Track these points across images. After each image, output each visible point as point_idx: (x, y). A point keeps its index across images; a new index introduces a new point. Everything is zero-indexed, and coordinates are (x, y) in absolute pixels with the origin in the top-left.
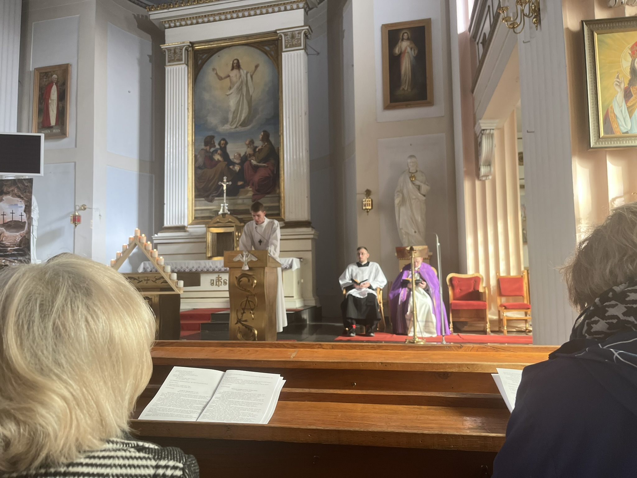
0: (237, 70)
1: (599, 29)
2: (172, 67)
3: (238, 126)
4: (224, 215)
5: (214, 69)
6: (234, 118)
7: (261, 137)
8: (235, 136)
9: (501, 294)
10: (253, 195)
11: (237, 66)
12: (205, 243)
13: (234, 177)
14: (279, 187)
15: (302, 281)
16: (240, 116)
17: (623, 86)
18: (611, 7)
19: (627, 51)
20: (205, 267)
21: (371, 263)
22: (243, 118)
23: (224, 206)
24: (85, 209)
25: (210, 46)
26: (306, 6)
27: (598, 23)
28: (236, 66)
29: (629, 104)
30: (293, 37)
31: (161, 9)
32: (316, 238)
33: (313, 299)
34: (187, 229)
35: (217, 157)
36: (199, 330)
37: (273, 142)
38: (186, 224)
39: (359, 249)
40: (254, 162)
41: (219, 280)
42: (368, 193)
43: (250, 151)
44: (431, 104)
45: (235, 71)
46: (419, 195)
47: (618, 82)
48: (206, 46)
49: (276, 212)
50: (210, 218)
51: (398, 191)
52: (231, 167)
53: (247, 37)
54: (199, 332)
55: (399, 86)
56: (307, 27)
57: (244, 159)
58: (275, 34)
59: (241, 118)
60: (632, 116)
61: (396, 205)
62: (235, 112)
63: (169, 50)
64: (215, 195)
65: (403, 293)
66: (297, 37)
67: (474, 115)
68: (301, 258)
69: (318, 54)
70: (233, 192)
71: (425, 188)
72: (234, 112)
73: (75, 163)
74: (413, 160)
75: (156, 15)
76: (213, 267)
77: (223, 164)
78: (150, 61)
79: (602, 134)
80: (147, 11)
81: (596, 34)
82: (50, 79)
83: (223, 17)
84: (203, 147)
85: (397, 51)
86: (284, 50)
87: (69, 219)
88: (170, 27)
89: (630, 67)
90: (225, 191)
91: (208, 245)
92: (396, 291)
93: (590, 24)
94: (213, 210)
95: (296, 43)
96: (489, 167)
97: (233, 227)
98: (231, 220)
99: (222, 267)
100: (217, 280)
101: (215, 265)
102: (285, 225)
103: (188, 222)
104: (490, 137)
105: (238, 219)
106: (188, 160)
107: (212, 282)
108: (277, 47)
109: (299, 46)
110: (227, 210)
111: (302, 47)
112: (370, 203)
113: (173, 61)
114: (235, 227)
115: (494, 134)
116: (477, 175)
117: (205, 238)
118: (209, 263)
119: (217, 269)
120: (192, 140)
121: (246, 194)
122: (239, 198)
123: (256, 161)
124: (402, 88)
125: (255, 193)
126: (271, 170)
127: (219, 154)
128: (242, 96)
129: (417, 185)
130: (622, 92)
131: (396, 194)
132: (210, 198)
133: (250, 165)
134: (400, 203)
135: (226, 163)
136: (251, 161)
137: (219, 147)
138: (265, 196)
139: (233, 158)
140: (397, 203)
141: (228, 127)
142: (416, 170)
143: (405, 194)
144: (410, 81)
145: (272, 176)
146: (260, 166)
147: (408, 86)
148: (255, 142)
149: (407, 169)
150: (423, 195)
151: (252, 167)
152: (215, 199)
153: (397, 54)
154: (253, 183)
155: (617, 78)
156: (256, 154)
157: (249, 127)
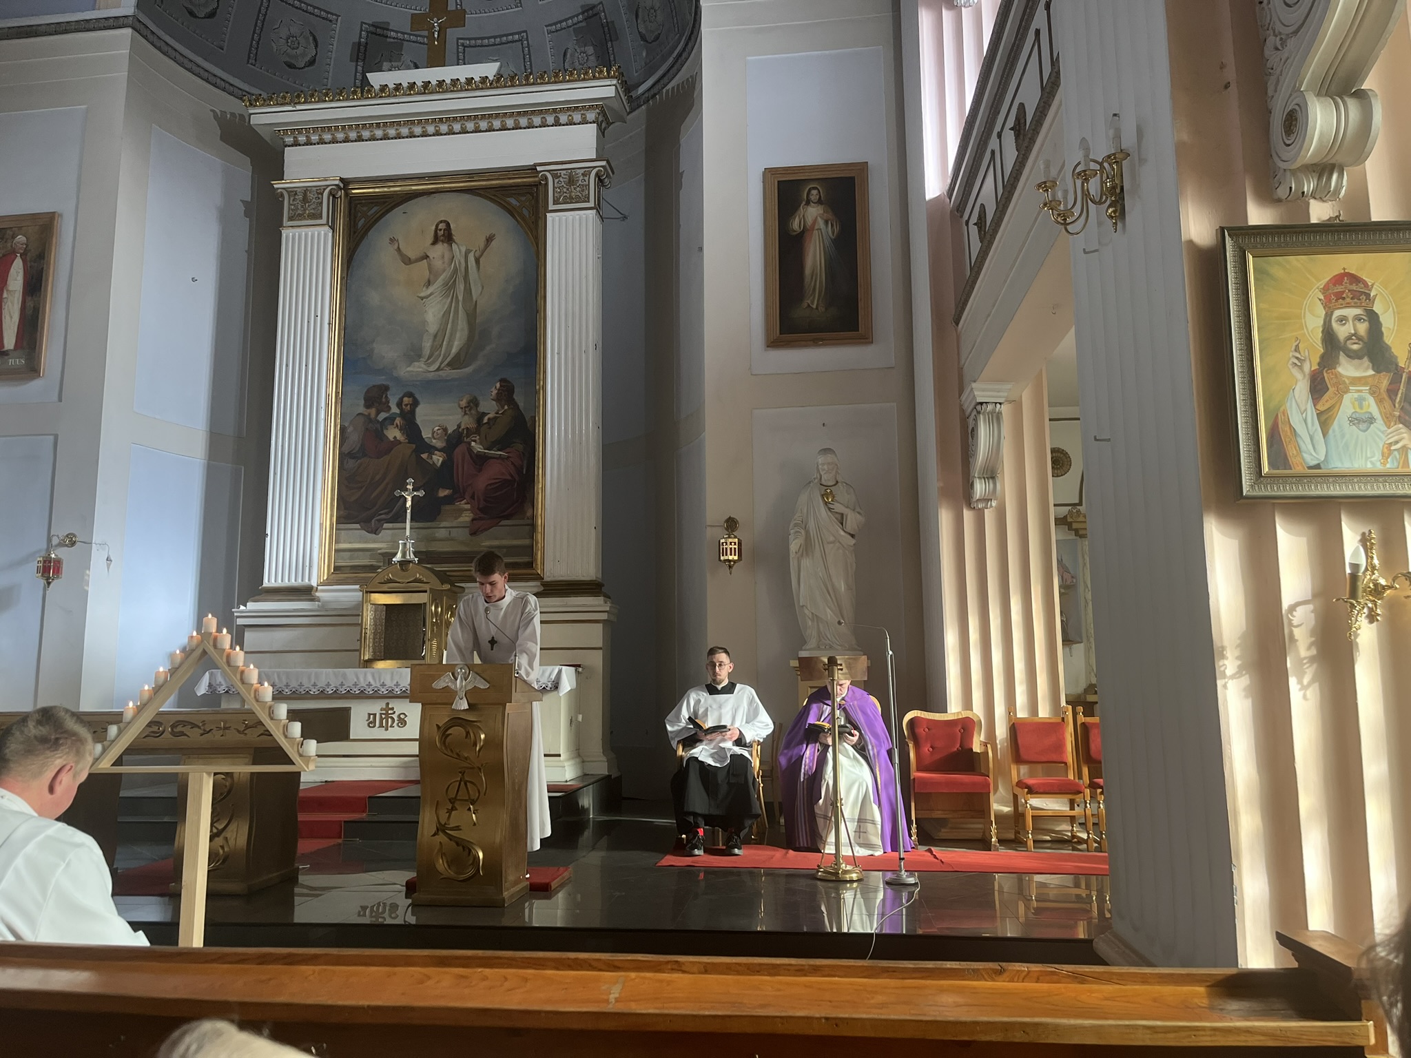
0: (445, 245)
1: (1256, 247)
2: (297, 231)
3: (443, 365)
4: (404, 564)
5: (392, 240)
6: (436, 348)
7: (495, 392)
8: (436, 387)
9: (1018, 759)
10: (473, 520)
11: (445, 235)
12: (359, 628)
13: (432, 480)
14: (532, 505)
15: (580, 718)
16: (450, 346)
17: (1307, 368)
18: (1279, 201)
19: (1315, 296)
20: (355, 685)
21: (738, 686)
22: (454, 350)
23: (405, 544)
24: (73, 544)
25: (386, 189)
26: (600, 119)
27: (1253, 234)
28: (443, 235)
29: (1321, 407)
30: (571, 181)
31: (278, 104)
32: (614, 619)
33: (604, 759)
34: (317, 594)
35: (393, 433)
36: (340, 837)
37: (521, 405)
38: (314, 583)
39: (712, 652)
40: (477, 447)
41: (387, 714)
42: (731, 525)
43: (468, 422)
44: (866, 339)
45: (441, 248)
46: (842, 533)
47: (1297, 358)
48: (377, 190)
49: (526, 559)
50: (372, 568)
51: (796, 525)
52: (424, 456)
53: (471, 175)
54: (340, 841)
55: (801, 299)
56: (604, 163)
57: (455, 440)
58: (532, 173)
59: (451, 351)
60: (1328, 432)
61: (792, 555)
62: (438, 337)
63: (292, 192)
64: (383, 516)
65: (809, 754)
66: (580, 182)
67: (960, 370)
68: (579, 666)
69: (625, 217)
70: (426, 512)
71: (853, 520)
72: (435, 336)
73: (56, 437)
74: (829, 458)
75: (265, 117)
76: (376, 684)
77: (408, 450)
78: (246, 214)
79: (1266, 468)
80: (246, 106)
81: (1251, 257)
82: (9, 245)
83: (418, 130)
84: (362, 409)
85: (796, 225)
86: (551, 207)
87: (33, 566)
88: (296, 144)
89: (1321, 329)
90: (409, 511)
91: (366, 633)
92: (796, 751)
93: (1237, 236)
94: (379, 551)
95: (578, 194)
96: (991, 481)
97: (426, 592)
98: (421, 577)
99: (397, 685)
100: (383, 714)
101: (380, 681)
102: (543, 588)
103: (319, 577)
104: (995, 421)
105: (437, 574)
106: (325, 436)
107: (371, 719)
108: (537, 201)
109: (586, 202)
110: (412, 554)
111: (591, 204)
112: (735, 549)
113: (301, 217)
114: (428, 591)
115: (1001, 413)
116: (967, 497)
117: (360, 615)
118: (365, 675)
119: (383, 690)
120: (337, 393)
121: (456, 518)
122: (441, 526)
123: (481, 444)
124: (806, 305)
125: (477, 517)
126: (515, 465)
127: (397, 426)
128: (456, 301)
129: (837, 513)
130: (1305, 380)
131: (792, 531)
132: (373, 524)
133: (467, 454)
134: (801, 549)
135: (414, 446)
136: (470, 444)
137: (398, 411)
138: (500, 524)
139: (430, 436)
140: (794, 551)
141: (420, 367)
142: (836, 479)
143: (813, 532)
144: (824, 290)
145: (517, 479)
146: (490, 455)
147: (818, 301)
148: (481, 403)
149: (817, 478)
150: (850, 534)
151: (471, 457)
152: (384, 527)
153: (795, 231)
154: (474, 493)
155: (1296, 350)
156: (484, 429)
157: (468, 368)
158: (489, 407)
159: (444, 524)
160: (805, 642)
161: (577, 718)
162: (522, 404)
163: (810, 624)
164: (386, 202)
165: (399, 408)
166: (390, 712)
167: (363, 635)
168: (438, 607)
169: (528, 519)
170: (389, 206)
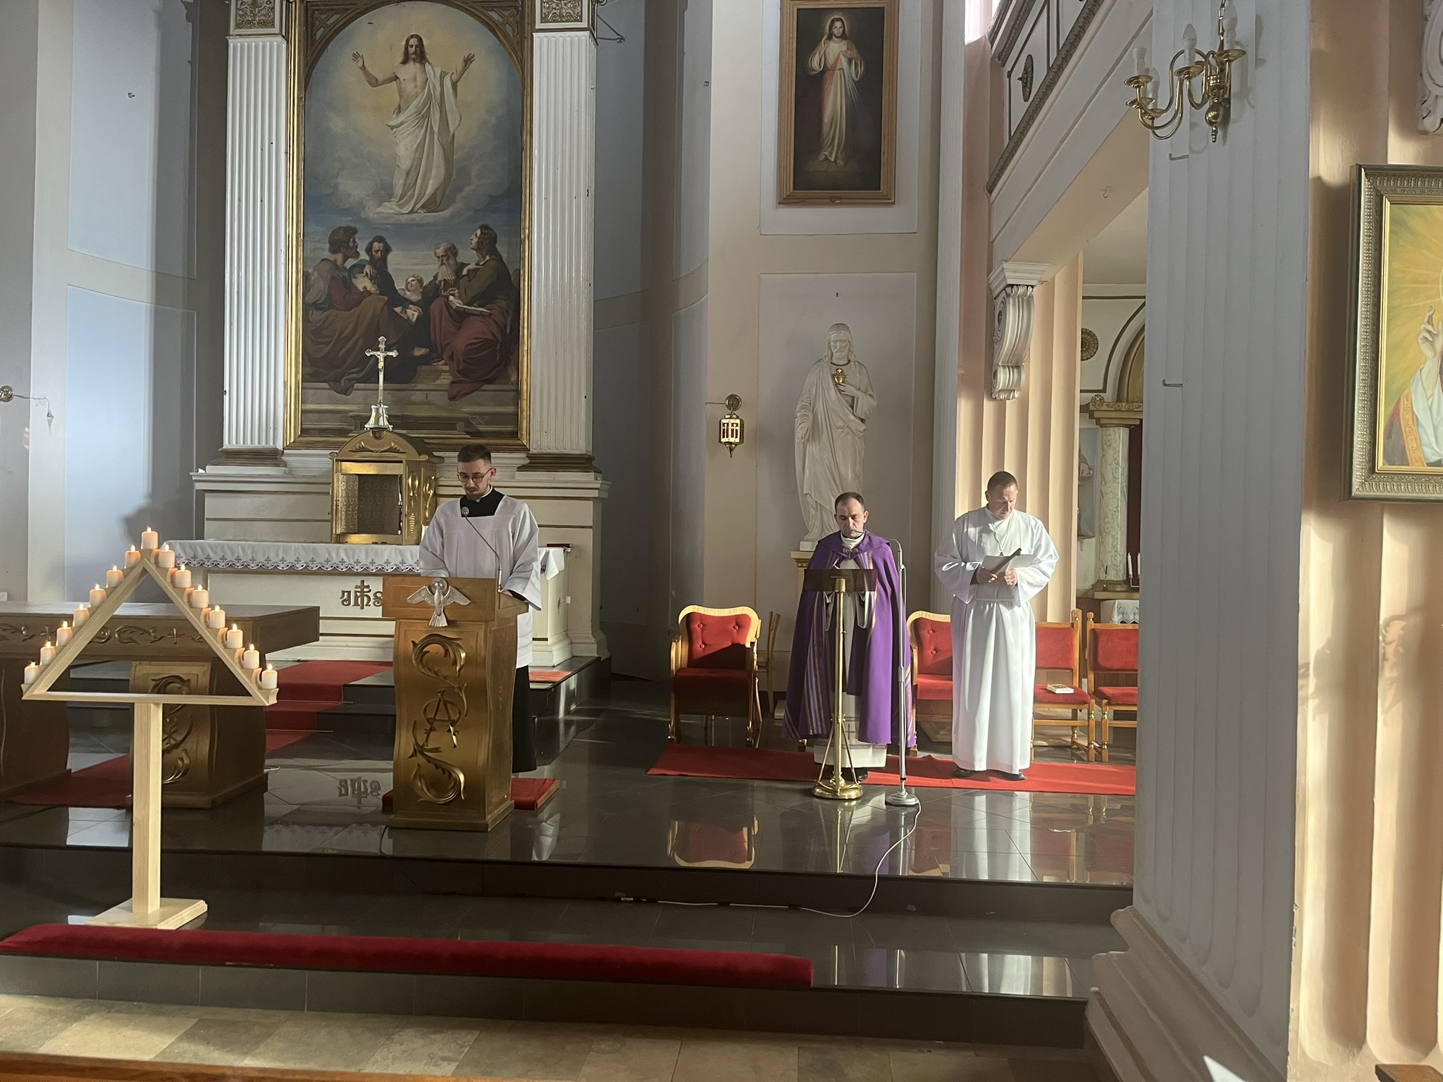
0: (418, 65)
1: (1396, 193)
2: (245, 41)
3: (417, 207)
4: (377, 431)
5: (356, 56)
6: (408, 187)
7: (475, 240)
8: (410, 233)
10: (452, 383)
11: (416, 53)
12: (330, 498)
13: (405, 337)
14: (517, 369)
15: (569, 600)
16: (424, 185)
18: (1425, 133)
20: (327, 561)
22: (429, 191)
23: (378, 409)
24: (9, 398)
27: (1395, 175)
28: (415, 53)
32: (605, 495)
33: (593, 640)
34: (283, 458)
35: (363, 283)
37: (504, 256)
38: (280, 447)
40: (456, 302)
41: (362, 592)
42: (734, 403)
43: (446, 273)
44: (888, 200)
45: (412, 67)
46: (852, 417)
47: (1429, 332)
49: (510, 428)
51: (803, 407)
52: (398, 310)
55: (819, 150)
57: (431, 293)
59: (425, 191)
61: (797, 440)
62: (411, 174)
64: (354, 376)
67: (991, 245)
68: (568, 546)
69: (620, 37)
71: (865, 403)
72: (408, 174)
74: (843, 334)
76: (349, 561)
77: (379, 301)
78: (189, 18)
81: (1388, 204)
84: (326, 254)
85: (815, 63)
86: (538, 25)
91: (337, 503)
93: (1375, 176)
94: (351, 414)
95: (569, 11)
96: (1015, 371)
97: (401, 462)
98: (396, 446)
99: (373, 563)
100: (359, 592)
101: (353, 558)
102: (529, 461)
103: (285, 439)
104: (1025, 303)
105: (412, 441)
106: (287, 284)
107: (345, 597)
108: (522, 18)
109: (578, 21)
110: (385, 421)
111: (584, 24)
112: (737, 430)
113: (250, 24)
114: (404, 461)
115: (1032, 297)
116: (989, 388)
117: (331, 484)
118: (338, 551)
119: (357, 568)
120: (298, 234)
121: (434, 380)
122: (417, 388)
123: (460, 298)
124: (823, 157)
125: (456, 379)
126: (497, 324)
127: (367, 275)
128: (431, 131)
129: (847, 395)
130: (1436, 359)
131: (799, 414)
132: (343, 385)
133: (444, 308)
134: (808, 433)
135: (386, 298)
136: (448, 298)
137: (367, 258)
138: (482, 388)
139: (403, 287)
140: (800, 436)
141: (391, 209)
142: (848, 357)
143: (820, 416)
144: (843, 142)
145: (500, 338)
146: (470, 312)
147: (837, 153)
148: (460, 252)
149: (828, 356)
150: (860, 418)
151: (450, 315)
152: (355, 387)
153: (815, 71)
154: (453, 353)
155: (1428, 322)
156: (463, 282)
157: (446, 211)
158: (470, 257)
159: (420, 386)
160: (807, 532)
161: (565, 599)
162: (506, 255)
163: (814, 513)
164: (349, 9)
165: (368, 254)
166: (365, 590)
167: (335, 507)
168: (415, 480)
169: (512, 384)
170: (353, 14)
